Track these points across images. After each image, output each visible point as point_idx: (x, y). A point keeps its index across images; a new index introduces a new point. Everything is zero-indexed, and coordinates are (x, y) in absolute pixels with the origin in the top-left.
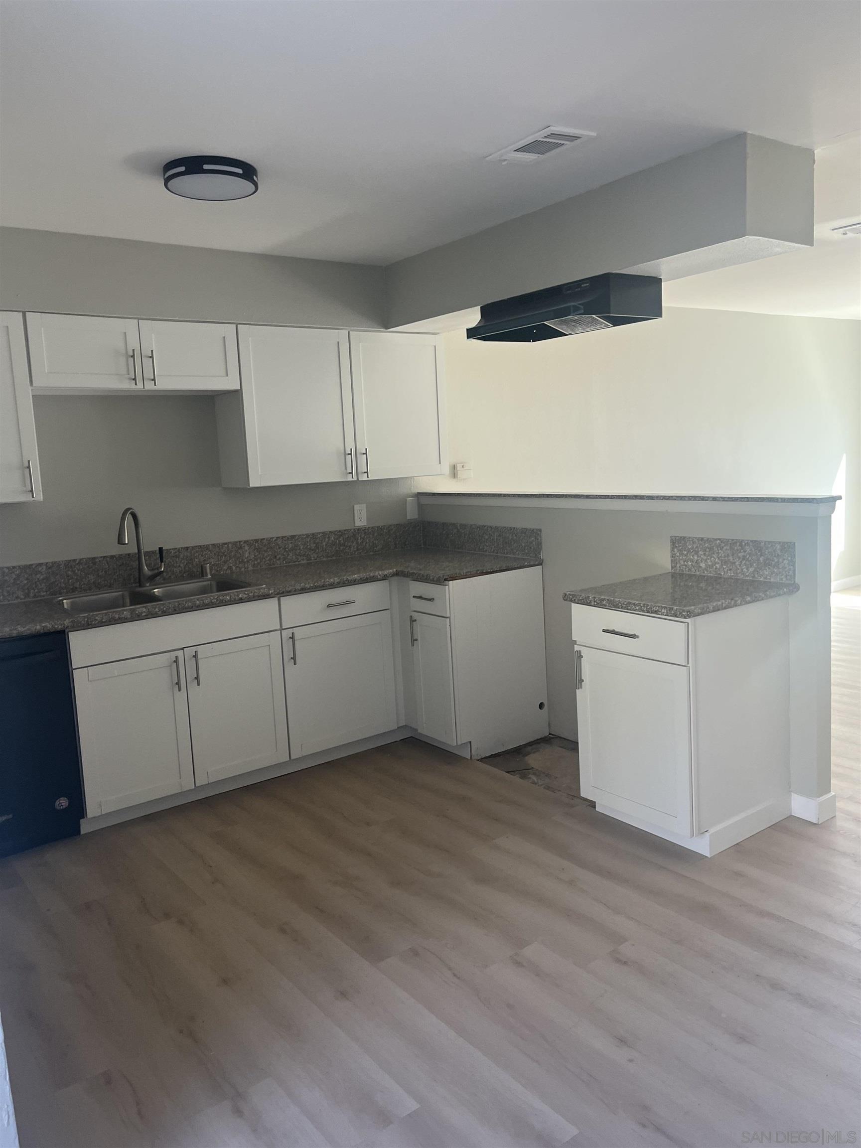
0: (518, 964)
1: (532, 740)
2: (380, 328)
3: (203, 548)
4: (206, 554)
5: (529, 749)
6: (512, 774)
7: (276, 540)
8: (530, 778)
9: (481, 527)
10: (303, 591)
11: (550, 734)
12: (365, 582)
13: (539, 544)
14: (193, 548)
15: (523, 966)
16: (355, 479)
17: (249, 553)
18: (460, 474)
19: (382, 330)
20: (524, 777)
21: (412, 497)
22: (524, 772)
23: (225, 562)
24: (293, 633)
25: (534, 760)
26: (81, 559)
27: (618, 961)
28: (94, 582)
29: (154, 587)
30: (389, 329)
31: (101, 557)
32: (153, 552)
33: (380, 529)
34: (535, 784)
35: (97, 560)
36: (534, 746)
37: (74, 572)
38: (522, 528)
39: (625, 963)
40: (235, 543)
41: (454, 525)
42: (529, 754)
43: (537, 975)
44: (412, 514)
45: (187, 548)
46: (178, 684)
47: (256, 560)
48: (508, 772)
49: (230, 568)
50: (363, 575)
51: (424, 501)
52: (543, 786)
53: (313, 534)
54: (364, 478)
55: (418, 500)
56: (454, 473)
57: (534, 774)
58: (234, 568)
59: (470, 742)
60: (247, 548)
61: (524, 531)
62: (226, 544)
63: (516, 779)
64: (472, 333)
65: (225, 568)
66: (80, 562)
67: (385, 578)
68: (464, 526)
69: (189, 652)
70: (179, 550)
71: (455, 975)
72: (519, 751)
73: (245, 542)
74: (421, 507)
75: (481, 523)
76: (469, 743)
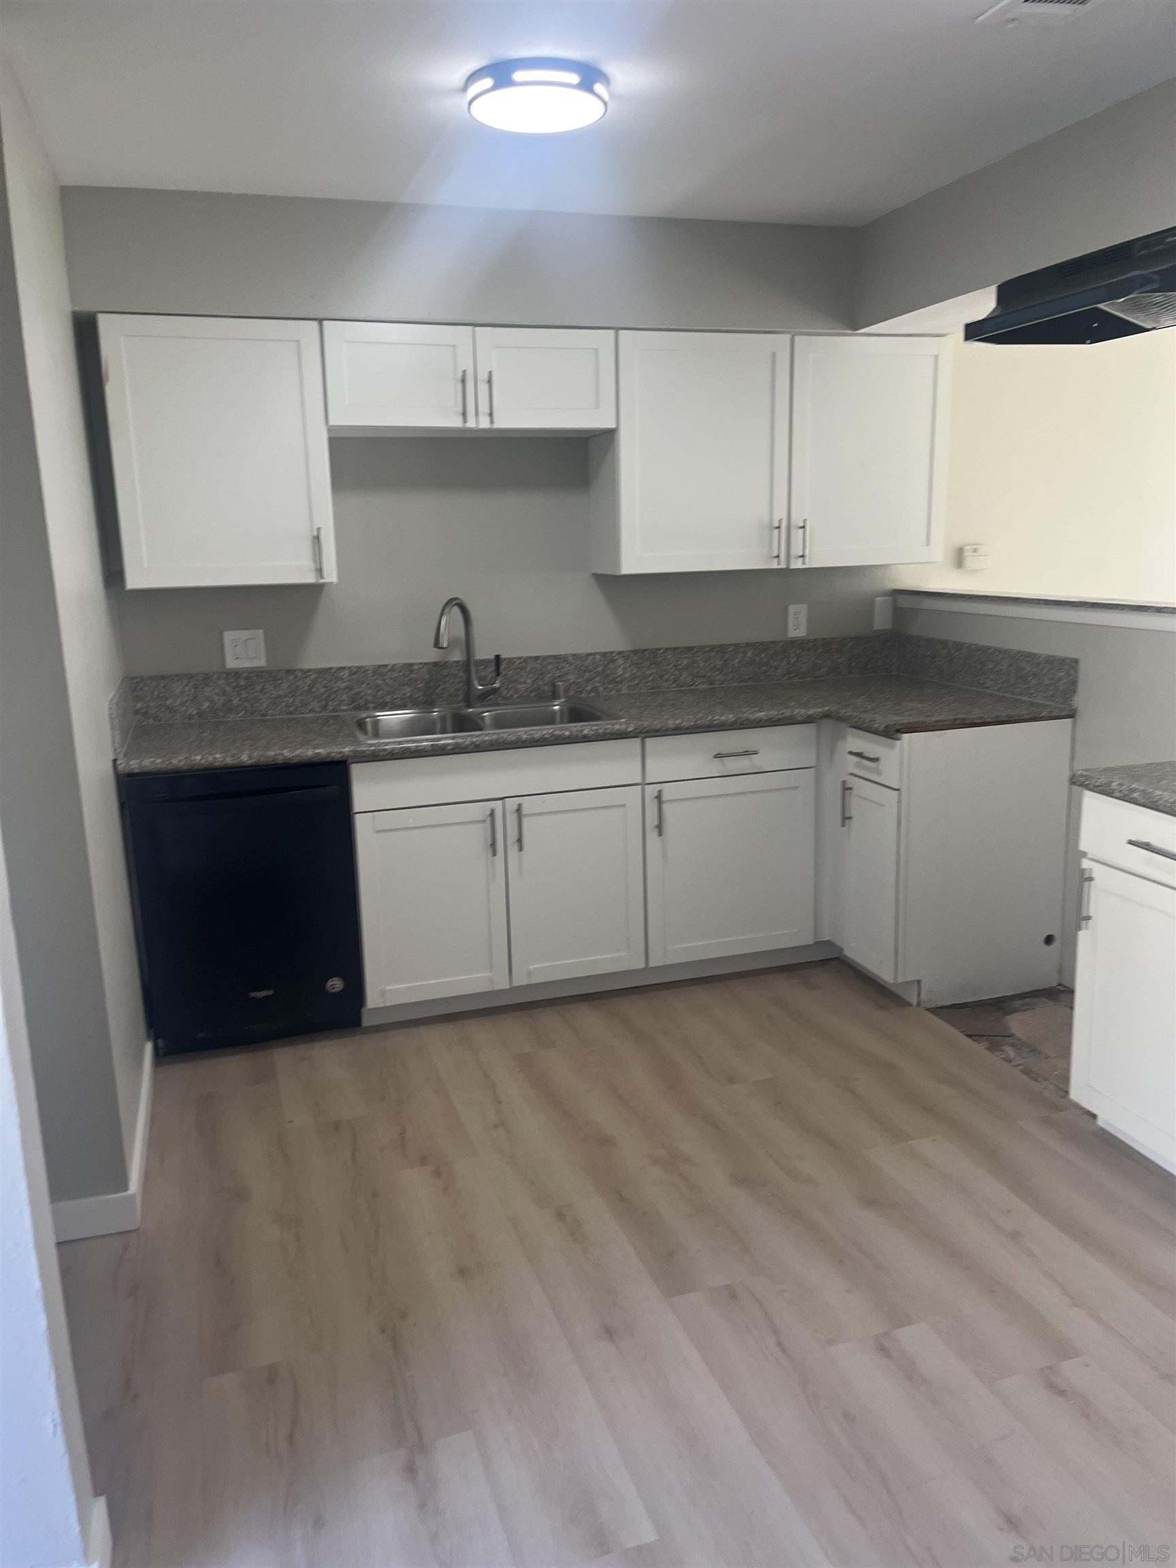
0: (883, 1350)
1: (1027, 990)
2: (844, 329)
3: (558, 659)
4: (563, 668)
5: (1018, 1003)
6: (975, 1041)
7: (664, 652)
8: (1003, 1051)
9: (984, 650)
10: (678, 731)
11: (1060, 985)
12: (777, 724)
13: (1074, 683)
14: (546, 658)
15: (889, 1356)
16: (783, 566)
17: (624, 669)
18: (970, 561)
19: (849, 332)
20: (994, 1047)
21: (885, 595)
22: (995, 1040)
23: (589, 680)
24: (660, 792)
25: (1017, 1024)
26: (394, 665)
27: (1051, 1386)
28: (410, 697)
29: (484, 709)
30: (856, 330)
31: (421, 663)
32: (489, 661)
33: (827, 643)
34: (1010, 1061)
35: (415, 667)
36: (1027, 1000)
37: (384, 680)
38: (1048, 656)
39: (1062, 1393)
40: (604, 654)
41: (944, 643)
42: (1015, 1011)
43: (909, 1377)
44: (882, 621)
45: (537, 658)
46: (493, 845)
47: (633, 679)
48: (969, 1036)
49: (595, 689)
50: (773, 713)
51: (904, 602)
52: (1020, 1067)
53: (721, 646)
54: (797, 564)
55: (895, 601)
56: (959, 559)
57: (1013, 1045)
58: (601, 689)
59: (919, 982)
60: (621, 661)
61: (1050, 660)
62: (590, 654)
63: (978, 1048)
64: (974, 331)
65: (589, 688)
66: (393, 668)
67: (808, 720)
68: (958, 646)
69: (511, 804)
70: (526, 660)
71: (779, 1344)
72: (1001, 1006)
73: (620, 653)
74: (899, 613)
75: (985, 642)
76: (916, 984)
